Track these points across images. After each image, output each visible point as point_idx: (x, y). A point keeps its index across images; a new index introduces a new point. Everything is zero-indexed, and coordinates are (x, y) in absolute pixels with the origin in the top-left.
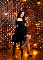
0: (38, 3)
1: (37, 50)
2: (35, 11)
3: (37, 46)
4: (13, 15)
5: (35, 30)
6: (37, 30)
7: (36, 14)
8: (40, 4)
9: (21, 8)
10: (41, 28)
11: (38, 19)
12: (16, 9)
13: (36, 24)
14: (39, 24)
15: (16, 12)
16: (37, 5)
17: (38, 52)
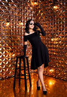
0: (54, 7)
1: (55, 78)
2: (50, 20)
3: (55, 73)
4: (18, 26)
5: (51, 48)
6: (53, 48)
7: (52, 24)
8: (58, 9)
9: (29, 15)
10: (59, 45)
11: (54, 31)
12: (22, 17)
13: (52, 40)
14: (56, 39)
15: (21, 22)
16: (53, 11)
17: (56, 81)
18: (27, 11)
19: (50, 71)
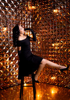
0: (55, 11)
1: (58, 86)
2: (50, 24)
3: (57, 80)
5: (52, 54)
6: (55, 53)
7: (52, 28)
8: (58, 13)
9: (27, 19)
10: (61, 50)
11: (55, 35)
12: (19, 22)
13: (53, 45)
14: (57, 44)
16: (53, 15)
17: (59, 89)
18: (24, 15)
19: (52, 78)
